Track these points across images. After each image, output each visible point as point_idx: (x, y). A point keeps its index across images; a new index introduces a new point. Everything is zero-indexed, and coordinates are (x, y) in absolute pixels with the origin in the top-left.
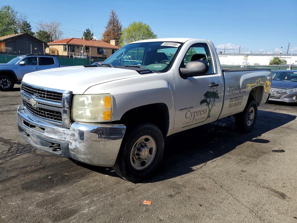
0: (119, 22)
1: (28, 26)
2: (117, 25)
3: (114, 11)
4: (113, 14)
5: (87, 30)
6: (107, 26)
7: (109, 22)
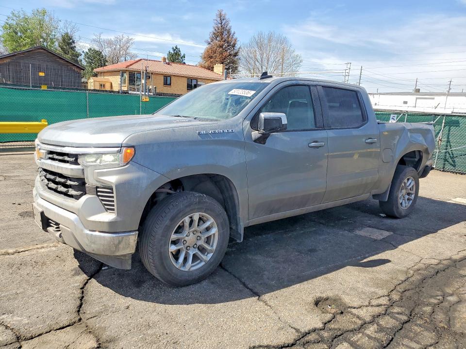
0: (232, 32)
1: (71, 41)
2: (228, 37)
3: (223, 13)
4: (221, 17)
5: (175, 48)
6: (209, 40)
7: (214, 34)
